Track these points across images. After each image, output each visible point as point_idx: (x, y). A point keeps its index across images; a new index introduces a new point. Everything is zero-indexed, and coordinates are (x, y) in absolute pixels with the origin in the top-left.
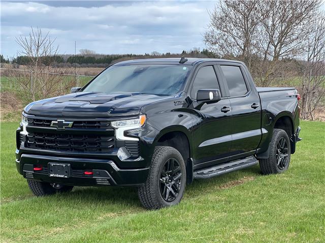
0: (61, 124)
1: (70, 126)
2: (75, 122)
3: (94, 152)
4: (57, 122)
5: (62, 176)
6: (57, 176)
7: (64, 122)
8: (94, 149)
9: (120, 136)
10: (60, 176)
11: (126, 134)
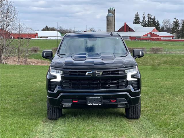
0: (94, 73)
1: (101, 74)
2: (104, 72)
3: (115, 88)
4: (92, 72)
5: (97, 104)
6: (94, 104)
7: (97, 72)
8: (114, 87)
9: (129, 78)
10: (96, 104)
11: (133, 76)
